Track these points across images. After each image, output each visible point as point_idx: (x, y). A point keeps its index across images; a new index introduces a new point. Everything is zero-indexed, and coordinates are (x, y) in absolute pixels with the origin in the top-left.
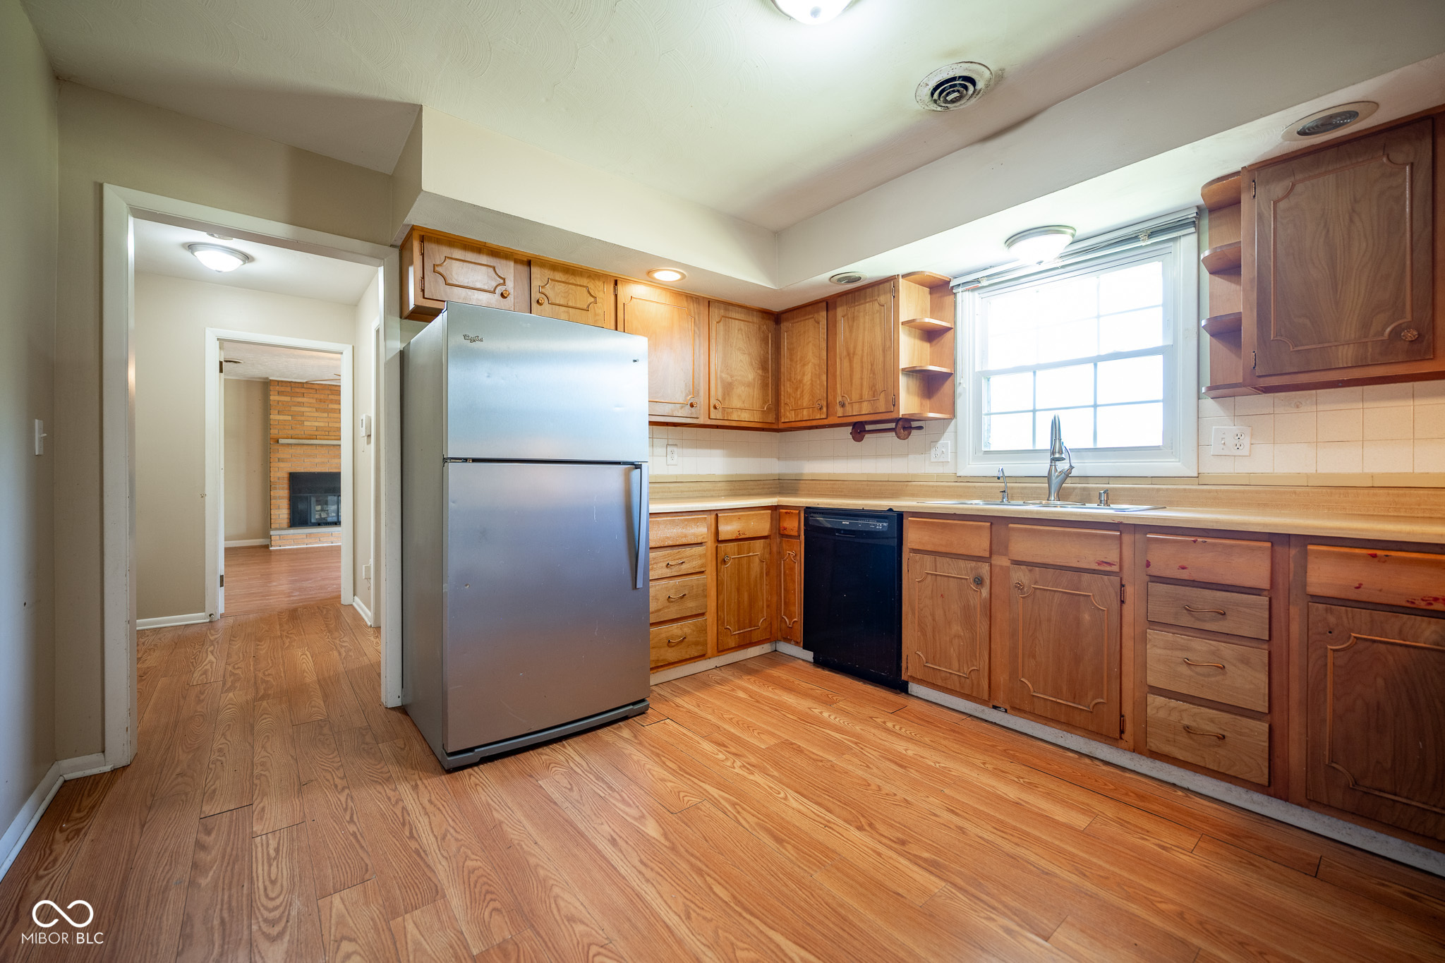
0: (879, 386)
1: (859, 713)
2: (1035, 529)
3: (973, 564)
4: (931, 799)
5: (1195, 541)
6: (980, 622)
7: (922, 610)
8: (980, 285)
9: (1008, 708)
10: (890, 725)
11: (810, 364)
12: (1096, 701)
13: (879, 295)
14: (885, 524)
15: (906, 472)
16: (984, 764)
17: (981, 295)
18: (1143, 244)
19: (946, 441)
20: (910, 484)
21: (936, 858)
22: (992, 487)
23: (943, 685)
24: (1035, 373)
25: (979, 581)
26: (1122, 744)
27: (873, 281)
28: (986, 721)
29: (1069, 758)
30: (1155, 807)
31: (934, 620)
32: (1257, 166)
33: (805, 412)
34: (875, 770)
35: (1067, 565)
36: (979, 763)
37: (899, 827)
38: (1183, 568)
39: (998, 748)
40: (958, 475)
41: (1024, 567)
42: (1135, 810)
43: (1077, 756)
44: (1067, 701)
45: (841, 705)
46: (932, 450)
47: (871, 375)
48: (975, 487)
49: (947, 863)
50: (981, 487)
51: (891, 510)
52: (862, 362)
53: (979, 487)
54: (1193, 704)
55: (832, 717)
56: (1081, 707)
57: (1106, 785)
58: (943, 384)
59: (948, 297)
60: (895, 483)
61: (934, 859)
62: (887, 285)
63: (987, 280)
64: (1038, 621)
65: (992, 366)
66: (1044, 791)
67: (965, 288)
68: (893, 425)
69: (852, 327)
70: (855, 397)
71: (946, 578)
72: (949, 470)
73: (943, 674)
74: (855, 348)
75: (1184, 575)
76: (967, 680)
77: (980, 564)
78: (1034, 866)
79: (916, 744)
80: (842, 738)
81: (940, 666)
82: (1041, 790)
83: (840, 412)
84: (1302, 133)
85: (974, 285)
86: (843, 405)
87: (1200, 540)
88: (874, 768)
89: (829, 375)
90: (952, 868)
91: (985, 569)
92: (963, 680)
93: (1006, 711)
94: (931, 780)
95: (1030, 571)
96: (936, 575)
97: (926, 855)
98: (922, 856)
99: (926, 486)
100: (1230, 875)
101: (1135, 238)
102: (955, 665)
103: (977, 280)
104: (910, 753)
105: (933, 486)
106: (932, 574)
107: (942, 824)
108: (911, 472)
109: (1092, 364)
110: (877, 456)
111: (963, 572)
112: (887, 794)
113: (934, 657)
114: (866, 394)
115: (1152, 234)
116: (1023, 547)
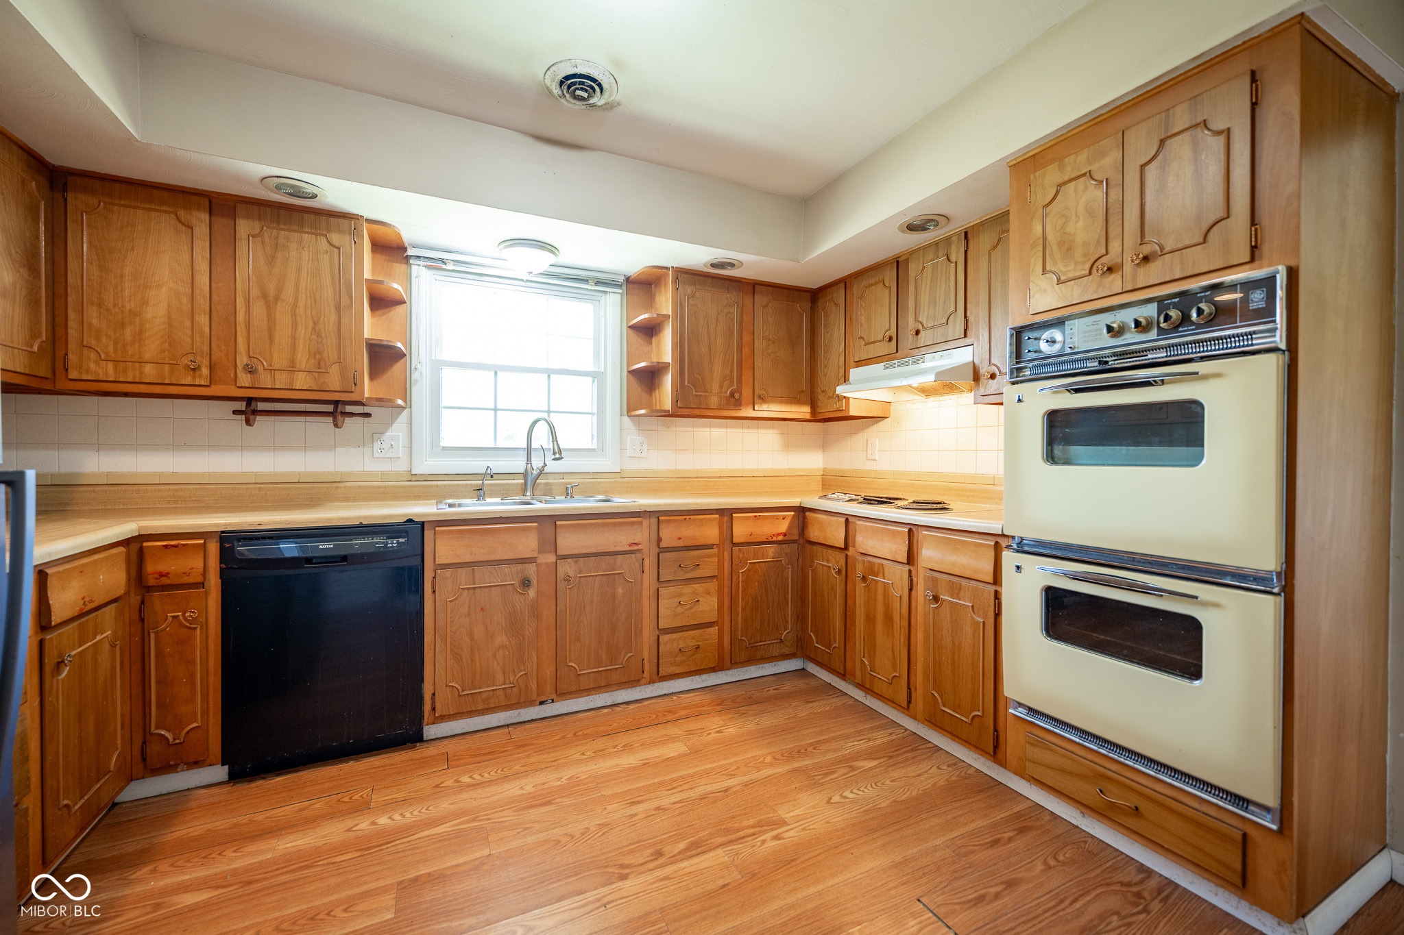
0: (330, 354)
1: (417, 791)
2: (581, 524)
3: (519, 567)
4: (610, 807)
5: (685, 519)
6: (529, 624)
7: (455, 633)
8: (444, 267)
9: (554, 696)
10: (465, 779)
11: (164, 289)
12: (627, 656)
13: (328, 230)
14: (401, 540)
15: (332, 469)
16: (583, 754)
17: (435, 276)
18: (590, 287)
19: (397, 432)
20: (341, 485)
21: (688, 840)
22: (458, 485)
23: (486, 706)
24: (496, 373)
25: (526, 583)
26: (643, 681)
27: (329, 208)
28: (524, 722)
29: (605, 715)
30: (683, 713)
31: (472, 639)
32: (681, 270)
33: (148, 369)
34: (537, 826)
35: (606, 551)
36: (578, 756)
37: (637, 847)
38: (680, 539)
39: (568, 736)
40: (413, 472)
41: (570, 560)
42: (681, 721)
43: (610, 710)
44: (606, 666)
45: (378, 798)
46: (375, 443)
47: (314, 337)
48: (437, 486)
49: (697, 837)
50: (445, 486)
51: (410, 521)
52: (294, 314)
53: (442, 485)
54: (684, 631)
55: (408, 815)
56: (617, 666)
57: (650, 717)
58: (391, 365)
59: (398, 265)
60: (315, 485)
61: (689, 842)
62: (345, 222)
63: (454, 265)
64: (583, 605)
65: (446, 355)
66: (639, 744)
67: (426, 263)
68: (330, 408)
69: (273, 257)
70: (279, 360)
71: (486, 590)
72: (401, 466)
73: (484, 695)
74: (279, 290)
75: (680, 543)
76: (515, 689)
77: (526, 565)
78: (718, 792)
79: (515, 779)
80: (450, 827)
81: (480, 688)
82: (637, 745)
83: (244, 379)
84: (713, 265)
85: (436, 264)
86: (250, 370)
87: (688, 517)
88: (532, 825)
89: (214, 317)
90: (704, 836)
91: (531, 569)
92: (509, 690)
93: (553, 701)
94: (584, 794)
95: (576, 562)
96: (474, 588)
97: (682, 846)
98: (681, 848)
99: (369, 487)
100: (769, 720)
101: (585, 281)
102: (500, 678)
103: (443, 261)
104: (529, 788)
105: (379, 487)
106: (468, 589)
107: (647, 817)
108: (340, 469)
109: (546, 375)
110: (275, 447)
111: (508, 578)
112: (583, 834)
113: (472, 681)
114: (302, 360)
115: (598, 283)
116: (569, 542)
